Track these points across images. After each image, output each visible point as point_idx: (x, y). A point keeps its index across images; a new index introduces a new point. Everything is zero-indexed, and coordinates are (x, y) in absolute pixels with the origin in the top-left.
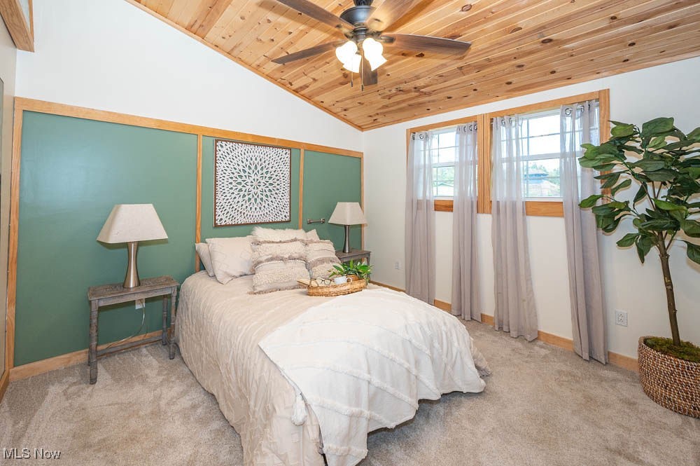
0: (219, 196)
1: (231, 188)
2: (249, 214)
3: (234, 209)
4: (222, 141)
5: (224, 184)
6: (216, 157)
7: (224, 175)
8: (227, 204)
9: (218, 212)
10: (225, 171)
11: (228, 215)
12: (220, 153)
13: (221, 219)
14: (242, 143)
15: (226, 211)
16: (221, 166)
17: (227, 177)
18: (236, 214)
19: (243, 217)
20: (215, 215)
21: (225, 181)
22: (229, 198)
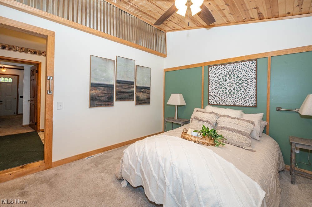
0: (210, 91)
1: (216, 87)
2: (226, 100)
3: (217, 97)
4: (211, 66)
5: (212, 86)
6: (209, 74)
7: (213, 82)
8: (214, 95)
9: (210, 98)
10: (213, 80)
11: (215, 100)
12: (211, 72)
13: (211, 102)
14: (221, 65)
15: (214, 98)
16: (211, 78)
17: (214, 82)
18: (219, 100)
19: (222, 101)
20: (209, 100)
21: (213, 85)
22: (215, 92)
